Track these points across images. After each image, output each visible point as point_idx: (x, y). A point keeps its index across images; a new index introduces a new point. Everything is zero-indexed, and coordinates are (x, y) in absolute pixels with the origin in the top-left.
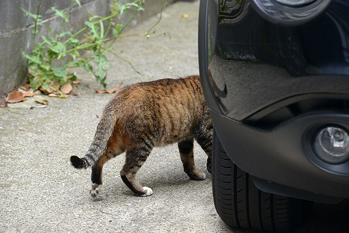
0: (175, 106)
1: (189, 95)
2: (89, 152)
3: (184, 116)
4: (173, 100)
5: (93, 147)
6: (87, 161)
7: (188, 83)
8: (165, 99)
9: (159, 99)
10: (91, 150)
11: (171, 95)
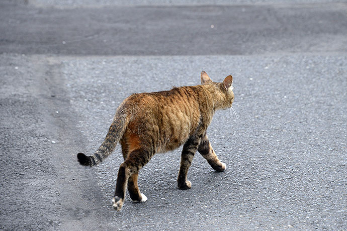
0: (177, 115)
1: (185, 104)
2: (97, 152)
3: (185, 122)
4: (174, 109)
5: (102, 147)
6: (93, 159)
7: (182, 92)
8: (167, 108)
9: (162, 107)
10: (100, 150)
11: (172, 104)
